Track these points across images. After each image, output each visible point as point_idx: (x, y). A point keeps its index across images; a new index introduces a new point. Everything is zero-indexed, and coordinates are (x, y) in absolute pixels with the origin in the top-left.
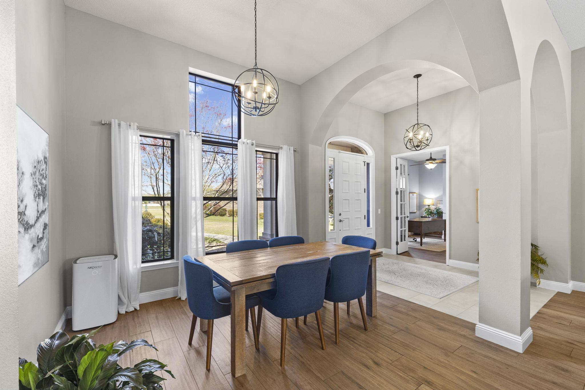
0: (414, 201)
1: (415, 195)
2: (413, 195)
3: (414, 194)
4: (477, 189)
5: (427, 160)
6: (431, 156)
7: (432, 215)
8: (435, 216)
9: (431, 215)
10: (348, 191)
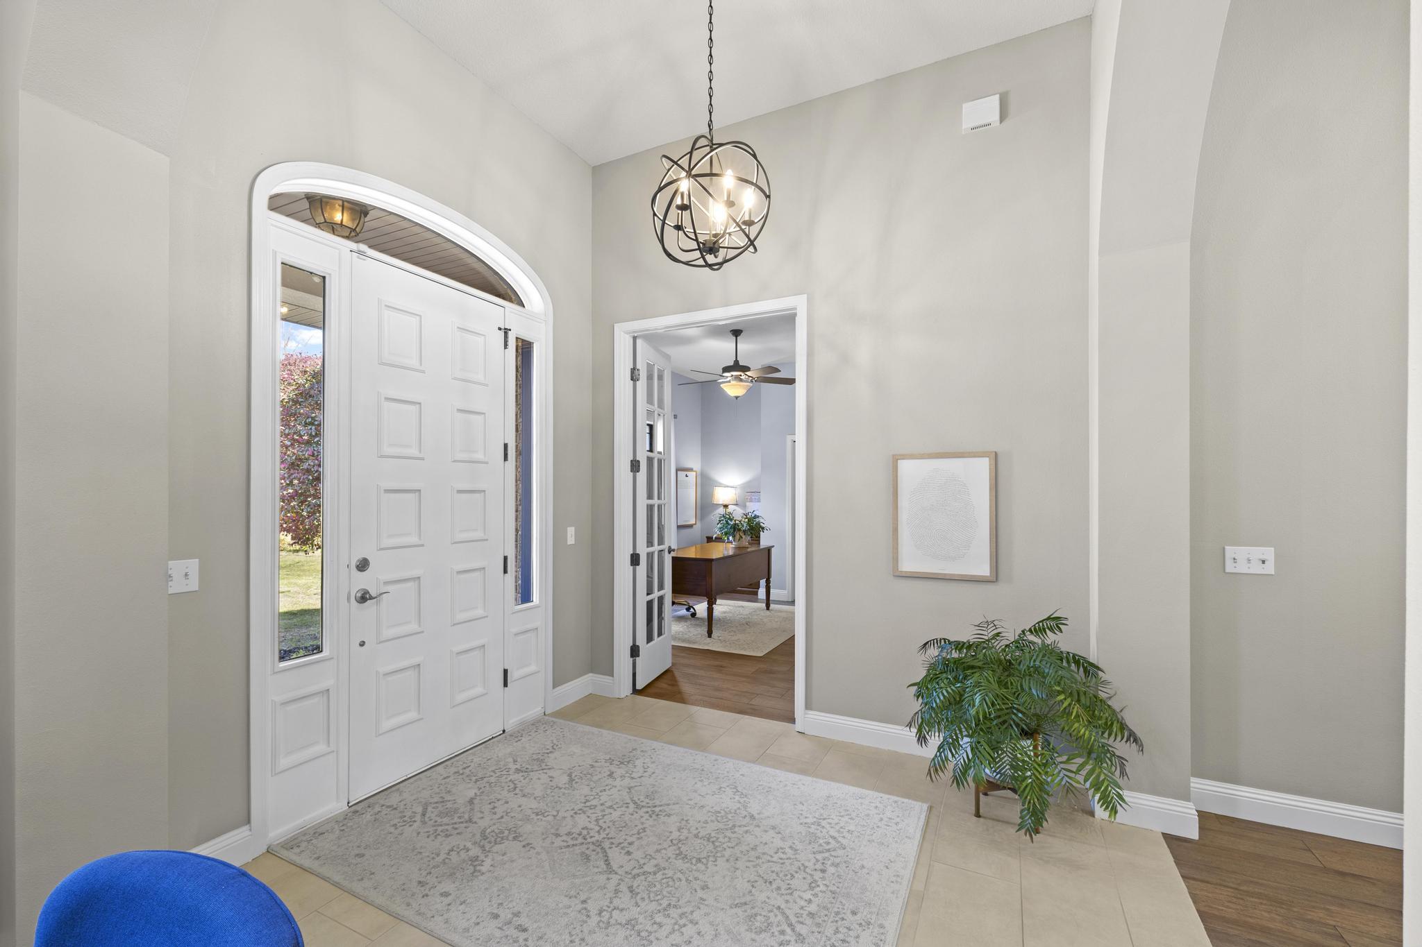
0: (691, 495)
1: (692, 475)
2: (687, 476)
3: (688, 473)
4: (893, 456)
5: (726, 369)
6: (736, 357)
7: (738, 537)
8: (744, 537)
9: (734, 537)
10: (414, 452)
